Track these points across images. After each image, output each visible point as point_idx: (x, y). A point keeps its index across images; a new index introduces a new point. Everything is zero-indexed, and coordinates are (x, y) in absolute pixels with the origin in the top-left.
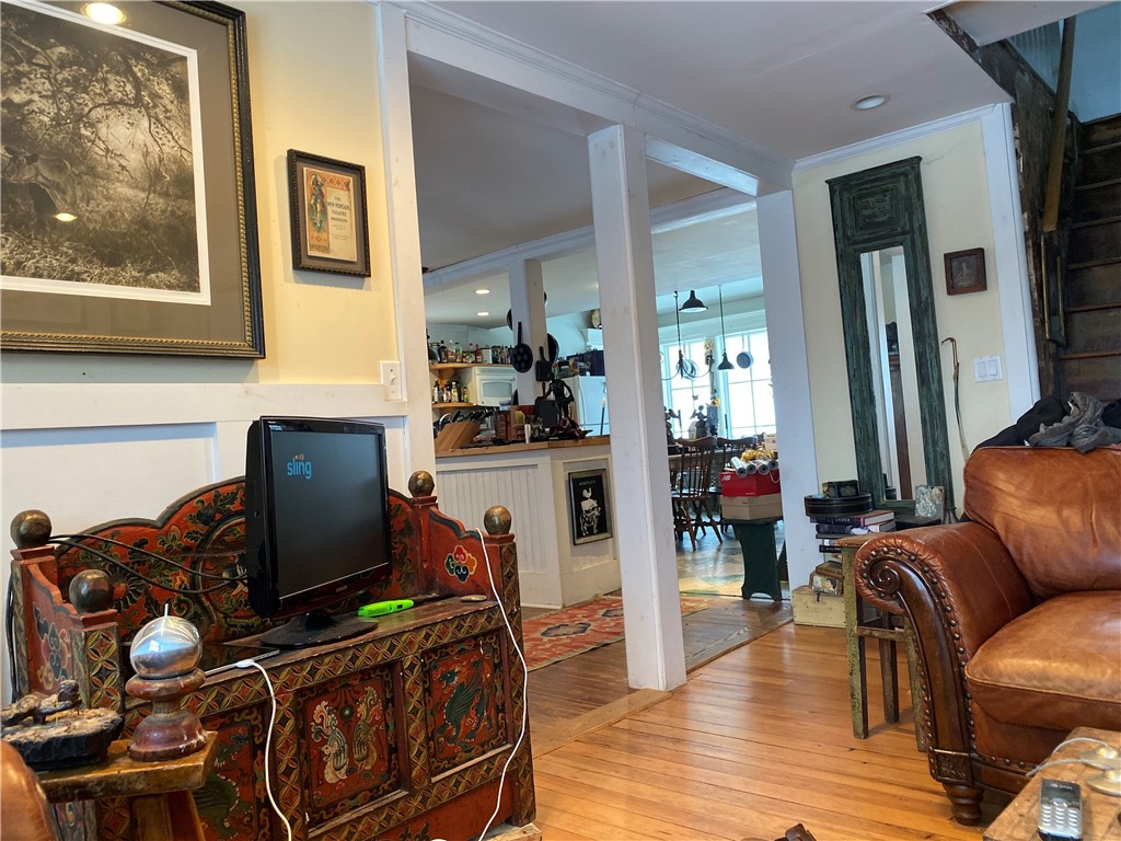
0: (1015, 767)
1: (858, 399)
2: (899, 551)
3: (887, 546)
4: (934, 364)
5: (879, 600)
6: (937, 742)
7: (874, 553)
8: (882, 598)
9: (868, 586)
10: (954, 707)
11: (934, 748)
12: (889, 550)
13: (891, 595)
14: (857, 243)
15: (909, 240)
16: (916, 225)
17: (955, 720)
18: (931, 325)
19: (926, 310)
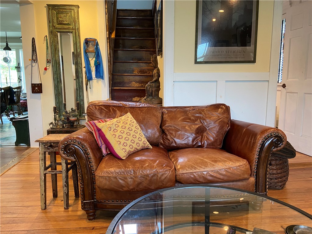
0: (107, 202)
1: (56, 81)
2: (75, 141)
3: (71, 140)
4: (81, 72)
5: (67, 157)
6: (84, 199)
7: (66, 142)
8: (68, 157)
9: (64, 154)
10: (90, 187)
11: (83, 201)
12: (71, 141)
13: (72, 156)
14: (57, 29)
15: (74, 32)
16: (77, 28)
17: (90, 191)
18: (80, 60)
19: (79, 55)
